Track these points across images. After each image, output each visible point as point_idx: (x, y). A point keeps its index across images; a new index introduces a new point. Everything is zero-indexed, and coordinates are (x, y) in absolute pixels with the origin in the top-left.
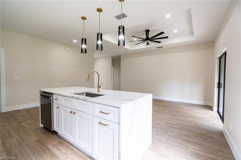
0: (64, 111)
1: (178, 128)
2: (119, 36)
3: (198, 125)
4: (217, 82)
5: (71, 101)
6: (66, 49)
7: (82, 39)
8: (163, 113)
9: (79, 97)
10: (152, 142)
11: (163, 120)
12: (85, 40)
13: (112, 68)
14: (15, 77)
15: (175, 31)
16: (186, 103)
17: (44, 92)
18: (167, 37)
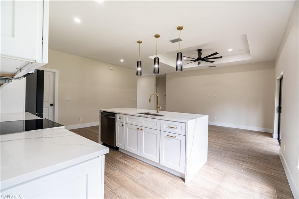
0: (128, 128)
1: (233, 151)
2: (177, 62)
3: (254, 149)
4: (277, 107)
5: (138, 119)
6: (111, 68)
7: (138, 62)
8: (217, 137)
9: (147, 116)
10: (208, 160)
11: (216, 144)
12: (141, 62)
13: (156, 88)
14: (66, 97)
15: (230, 50)
16: (242, 129)
17: (104, 112)
18: (221, 57)
